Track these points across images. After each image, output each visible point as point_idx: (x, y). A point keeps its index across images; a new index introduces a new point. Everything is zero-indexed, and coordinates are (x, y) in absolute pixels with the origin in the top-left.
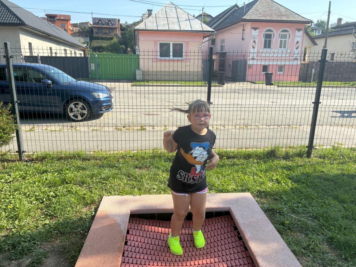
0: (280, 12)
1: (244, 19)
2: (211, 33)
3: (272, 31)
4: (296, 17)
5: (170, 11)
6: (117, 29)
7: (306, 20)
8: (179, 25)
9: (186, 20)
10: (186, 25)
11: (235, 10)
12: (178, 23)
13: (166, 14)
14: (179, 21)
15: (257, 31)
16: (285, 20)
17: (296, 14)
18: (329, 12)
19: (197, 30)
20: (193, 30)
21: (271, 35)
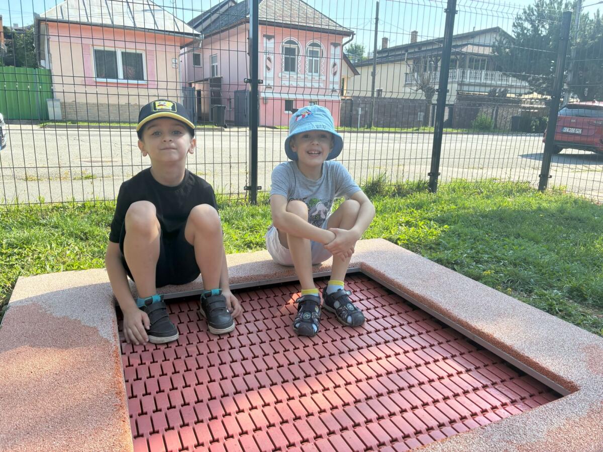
2: (194, 37)
3: (295, 43)
4: (330, 24)
7: (345, 30)
8: (133, 18)
10: (146, 20)
12: (130, 15)
14: (130, 10)
15: (272, 41)
16: (314, 27)
17: (330, 19)
18: (377, 19)
19: (168, 30)
20: (159, 29)
21: (294, 49)
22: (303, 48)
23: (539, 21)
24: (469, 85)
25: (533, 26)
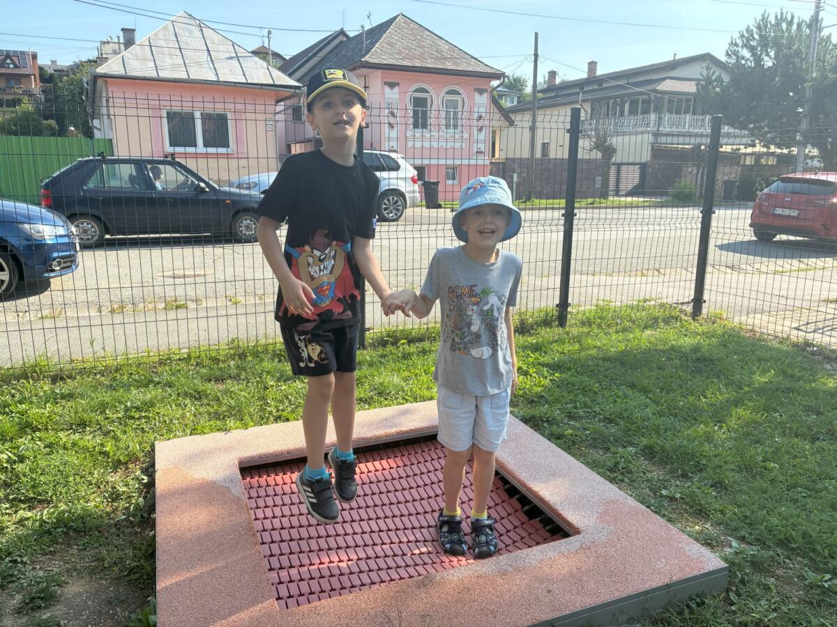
0: (440, 52)
1: (366, 62)
2: (293, 90)
3: (427, 91)
4: (473, 64)
5: (187, 34)
6: (31, 78)
7: (493, 71)
8: (215, 69)
9: (231, 58)
10: (231, 70)
11: (341, 42)
12: (211, 65)
13: (178, 41)
14: (211, 58)
15: (396, 89)
16: (452, 70)
17: (472, 57)
18: (536, 55)
19: (260, 82)
20: (249, 82)
21: (426, 99)
22: (437, 98)
23: (762, 47)
24: (667, 135)
25: (754, 55)
